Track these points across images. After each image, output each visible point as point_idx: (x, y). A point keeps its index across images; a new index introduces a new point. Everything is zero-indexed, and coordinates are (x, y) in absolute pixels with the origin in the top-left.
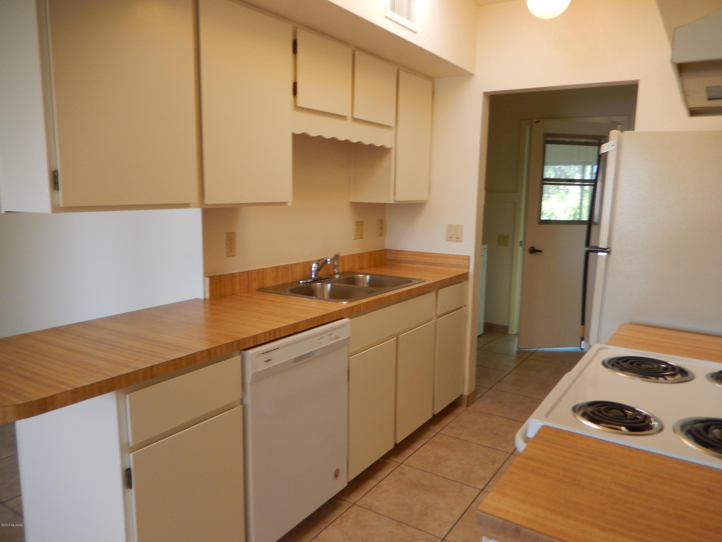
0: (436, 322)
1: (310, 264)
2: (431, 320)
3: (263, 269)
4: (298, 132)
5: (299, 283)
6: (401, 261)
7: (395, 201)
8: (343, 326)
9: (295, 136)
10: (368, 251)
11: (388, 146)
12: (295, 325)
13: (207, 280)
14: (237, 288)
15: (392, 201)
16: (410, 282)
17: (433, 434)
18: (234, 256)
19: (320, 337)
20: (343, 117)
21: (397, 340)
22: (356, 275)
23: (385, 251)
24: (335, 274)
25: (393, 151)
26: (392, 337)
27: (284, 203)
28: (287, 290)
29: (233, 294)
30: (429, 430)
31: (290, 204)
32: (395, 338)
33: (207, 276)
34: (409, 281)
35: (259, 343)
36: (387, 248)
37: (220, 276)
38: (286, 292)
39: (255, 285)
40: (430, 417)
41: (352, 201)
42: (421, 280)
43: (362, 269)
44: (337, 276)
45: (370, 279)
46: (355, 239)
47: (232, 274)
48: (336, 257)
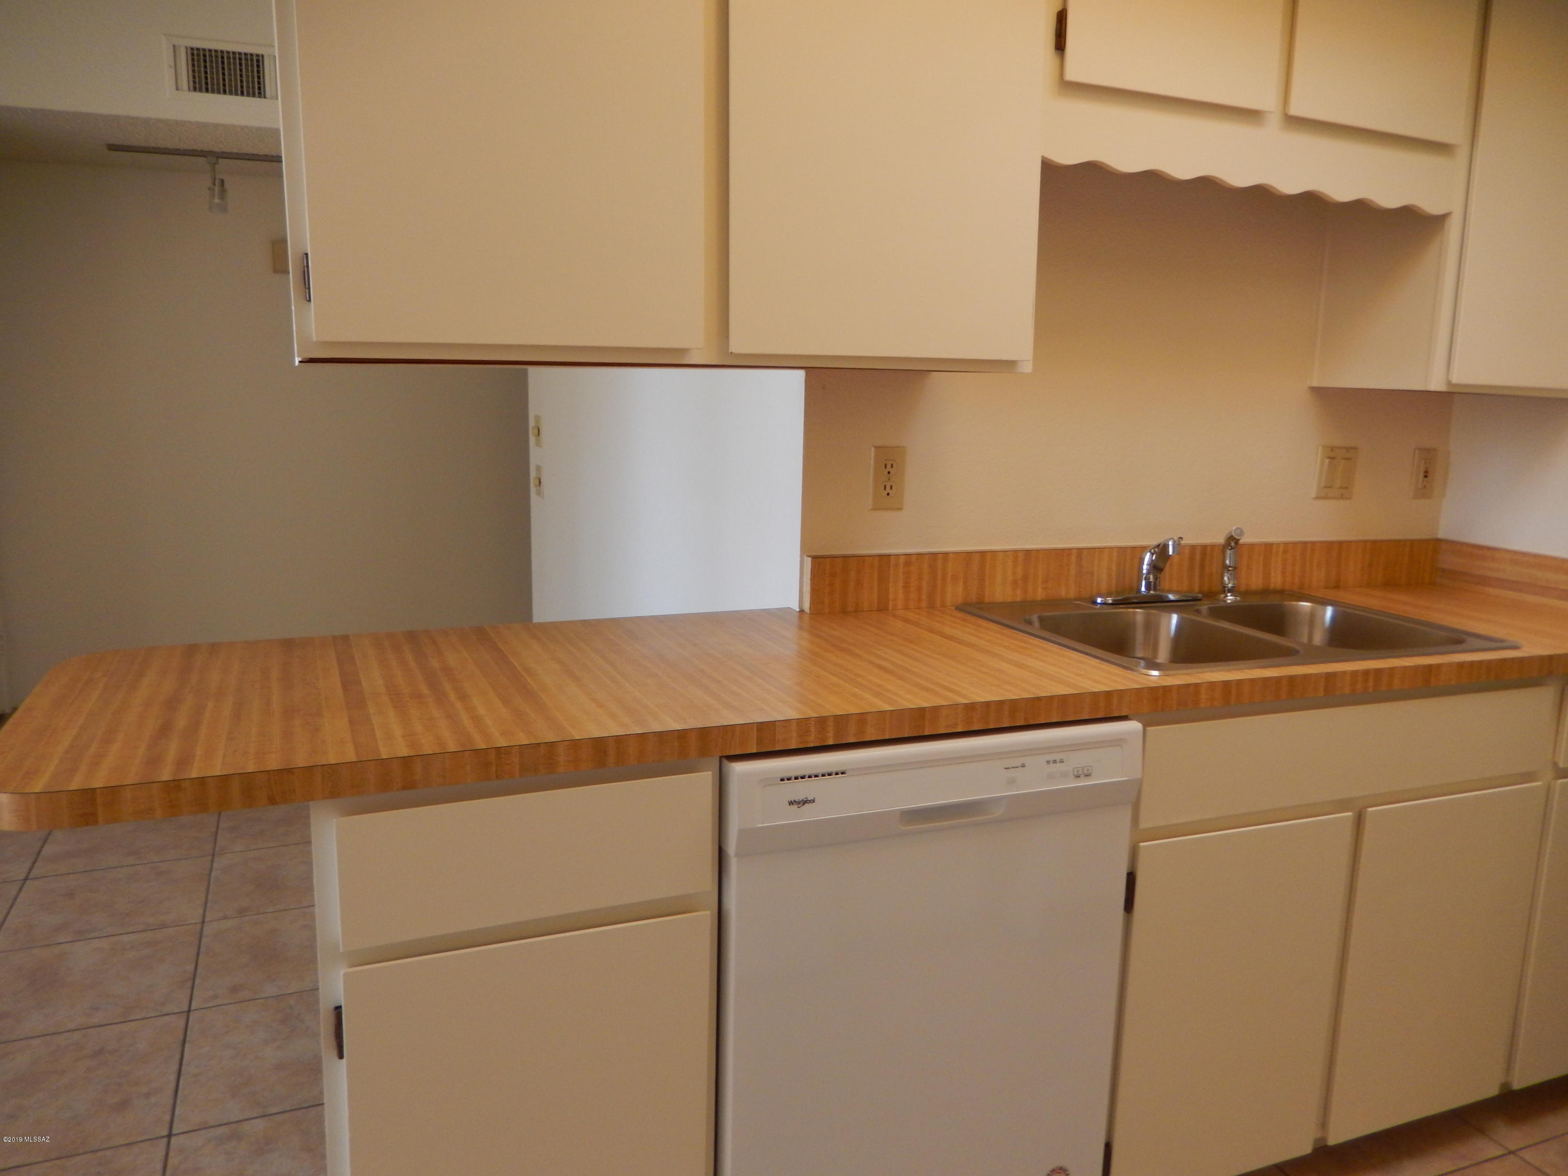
0: (1549, 790)
1: (1137, 552)
2: (1529, 777)
3: (983, 554)
4: (1068, 157)
5: (1095, 603)
6: (1484, 581)
7: (1449, 383)
8: (1117, 742)
9: (1049, 170)
10: (1361, 538)
11: (1432, 207)
12: (920, 713)
13: (808, 561)
14: (896, 592)
15: (1436, 384)
16: (1460, 642)
17: (1493, 1151)
18: (900, 509)
19: (1018, 762)
20: (1250, 115)
21: (1359, 821)
22: (1295, 603)
23: (1436, 544)
24: (1224, 590)
25: (1453, 229)
26: (1341, 805)
27: (1009, 365)
28: (1035, 618)
29: (882, 608)
30: (1481, 1131)
31: (1027, 367)
32: (1350, 814)
33: (808, 555)
34: (1457, 640)
35: (778, 748)
36: (1442, 533)
37: (845, 557)
38: (1030, 623)
39: (954, 593)
40: (1491, 1090)
41: (1315, 384)
42: (1502, 641)
43: (1337, 587)
44: (1230, 598)
45: (1334, 619)
46: (1318, 498)
47: (884, 559)
48: (1232, 542)
